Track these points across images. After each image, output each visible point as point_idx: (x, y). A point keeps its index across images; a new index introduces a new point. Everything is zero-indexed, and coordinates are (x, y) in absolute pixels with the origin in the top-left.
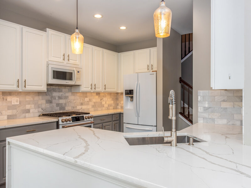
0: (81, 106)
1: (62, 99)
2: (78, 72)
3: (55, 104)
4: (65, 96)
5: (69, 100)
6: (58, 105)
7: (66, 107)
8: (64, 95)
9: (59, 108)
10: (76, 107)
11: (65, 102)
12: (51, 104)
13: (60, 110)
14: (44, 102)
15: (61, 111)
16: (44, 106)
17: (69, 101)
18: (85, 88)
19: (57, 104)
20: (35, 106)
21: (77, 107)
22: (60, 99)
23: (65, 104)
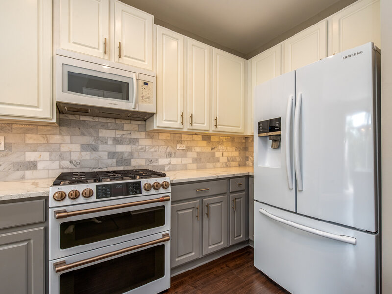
0: (169, 159)
1: (123, 144)
2: (146, 84)
3: (106, 154)
4: (131, 138)
5: (140, 147)
6: (112, 155)
7: (132, 160)
8: (129, 136)
9: (114, 160)
10: (157, 160)
11: (130, 151)
12: (94, 152)
13: (117, 165)
14: (76, 147)
15: (121, 168)
16: (75, 157)
17: (142, 149)
18: (165, 120)
19: (109, 153)
20: (50, 156)
21: (160, 160)
22: (117, 144)
23: (131, 154)
